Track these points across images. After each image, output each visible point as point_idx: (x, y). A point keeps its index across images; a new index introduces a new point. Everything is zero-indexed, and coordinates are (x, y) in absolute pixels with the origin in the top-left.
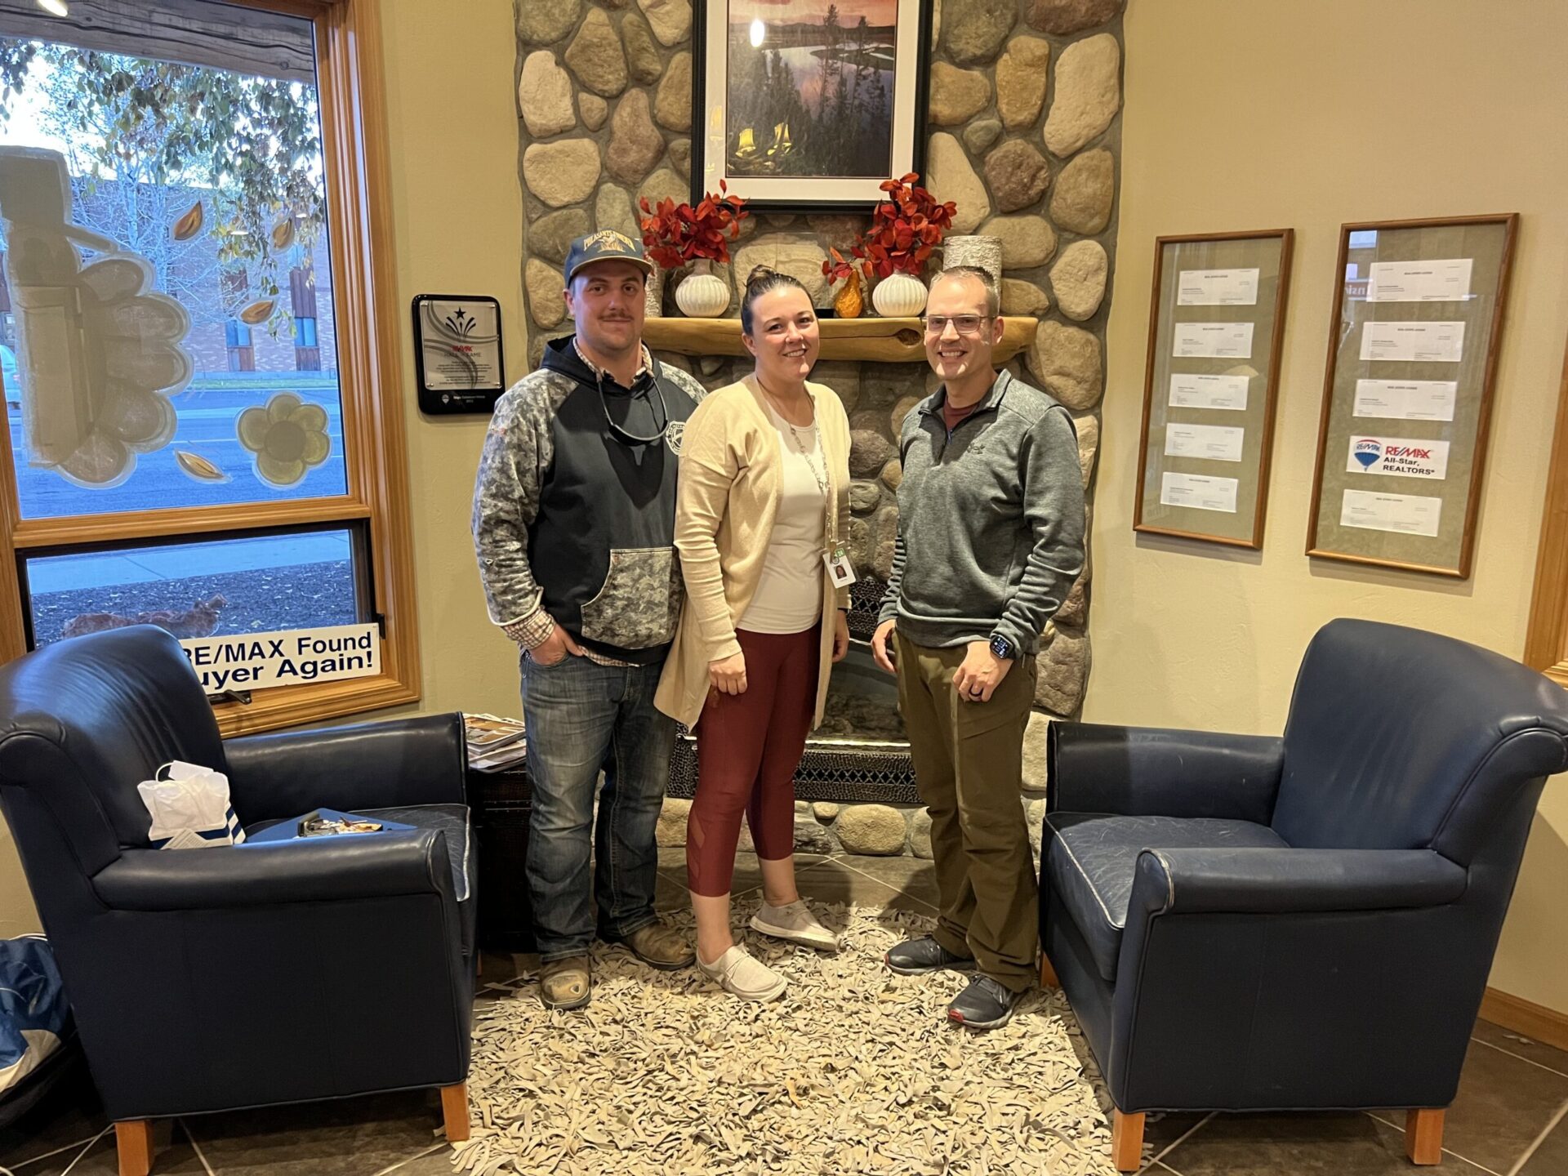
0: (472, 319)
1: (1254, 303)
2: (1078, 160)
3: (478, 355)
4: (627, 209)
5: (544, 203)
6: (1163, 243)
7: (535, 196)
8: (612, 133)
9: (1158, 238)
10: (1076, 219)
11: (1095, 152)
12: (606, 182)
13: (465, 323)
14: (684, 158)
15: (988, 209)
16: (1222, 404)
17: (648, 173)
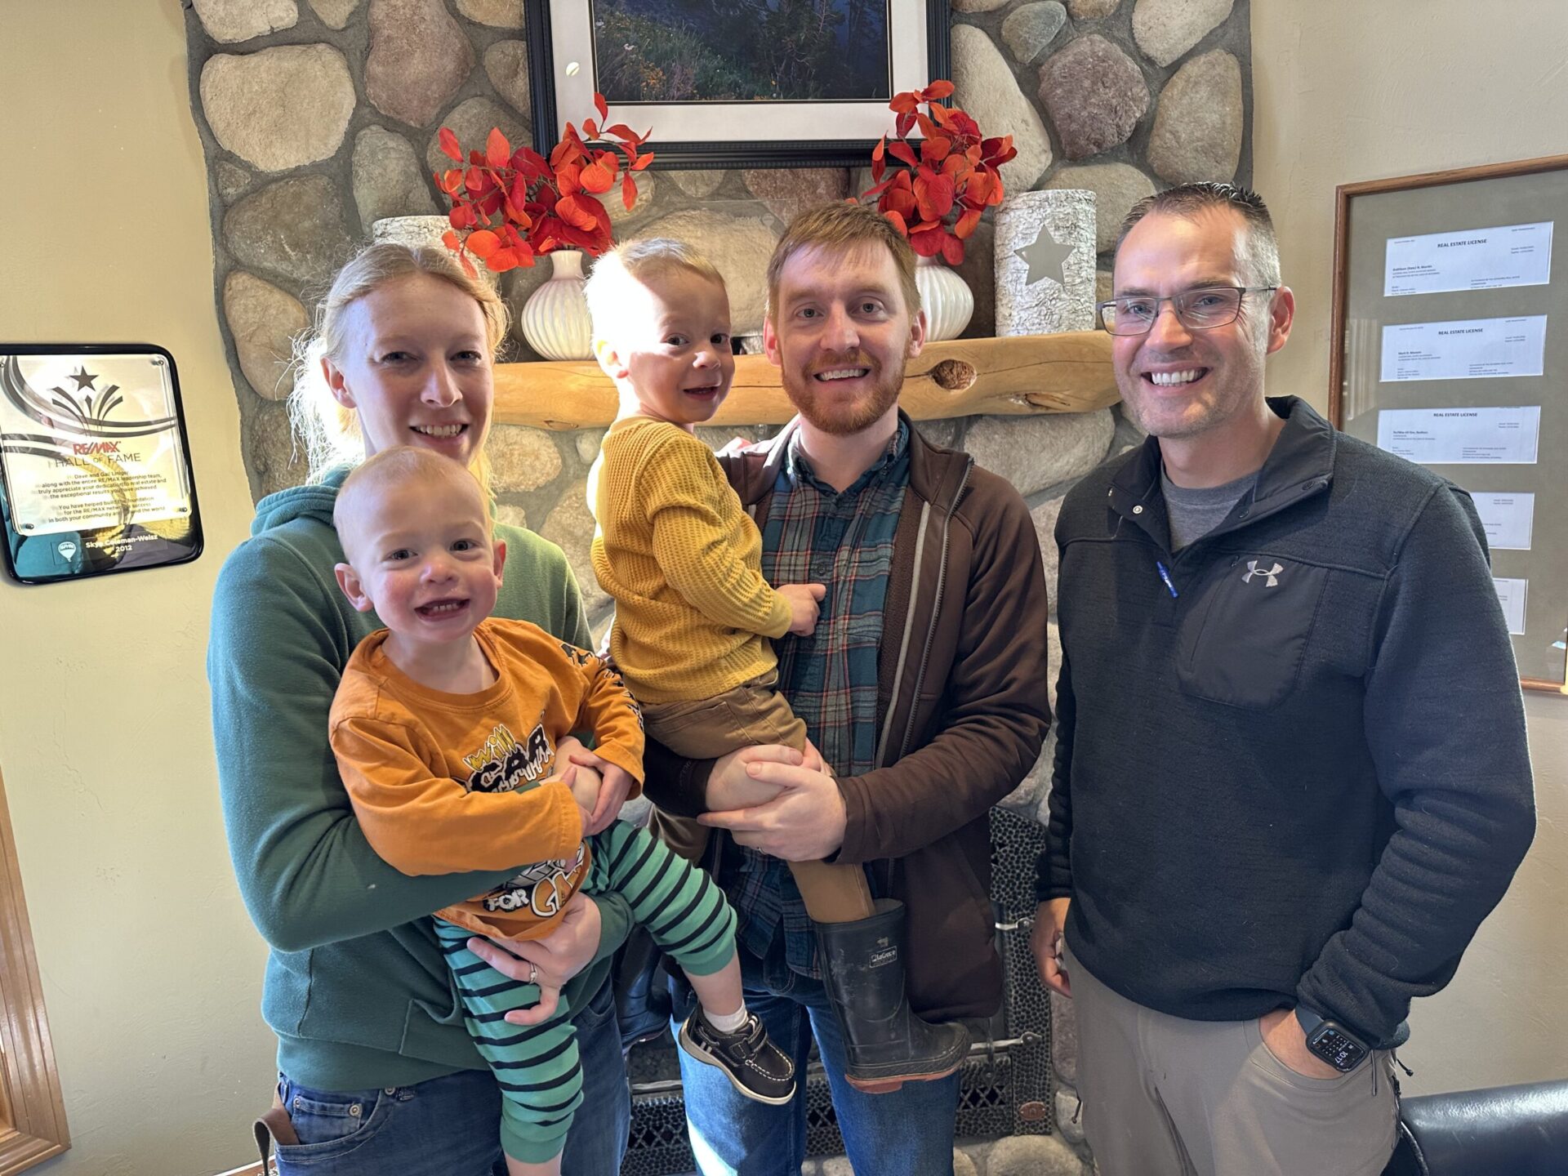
0: (114, 388)
1: (1548, 283)
2: (1191, 69)
3: (134, 457)
4: (413, 169)
5: (248, 167)
6: (1348, 197)
7: (230, 157)
8: (372, 32)
9: (1338, 188)
10: (1191, 165)
11: (1217, 54)
12: (368, 125)
13: (96, 395)
14: (516, 74)
15: (1051, 156)
16: (1484, 456)
17: (448, 108)
